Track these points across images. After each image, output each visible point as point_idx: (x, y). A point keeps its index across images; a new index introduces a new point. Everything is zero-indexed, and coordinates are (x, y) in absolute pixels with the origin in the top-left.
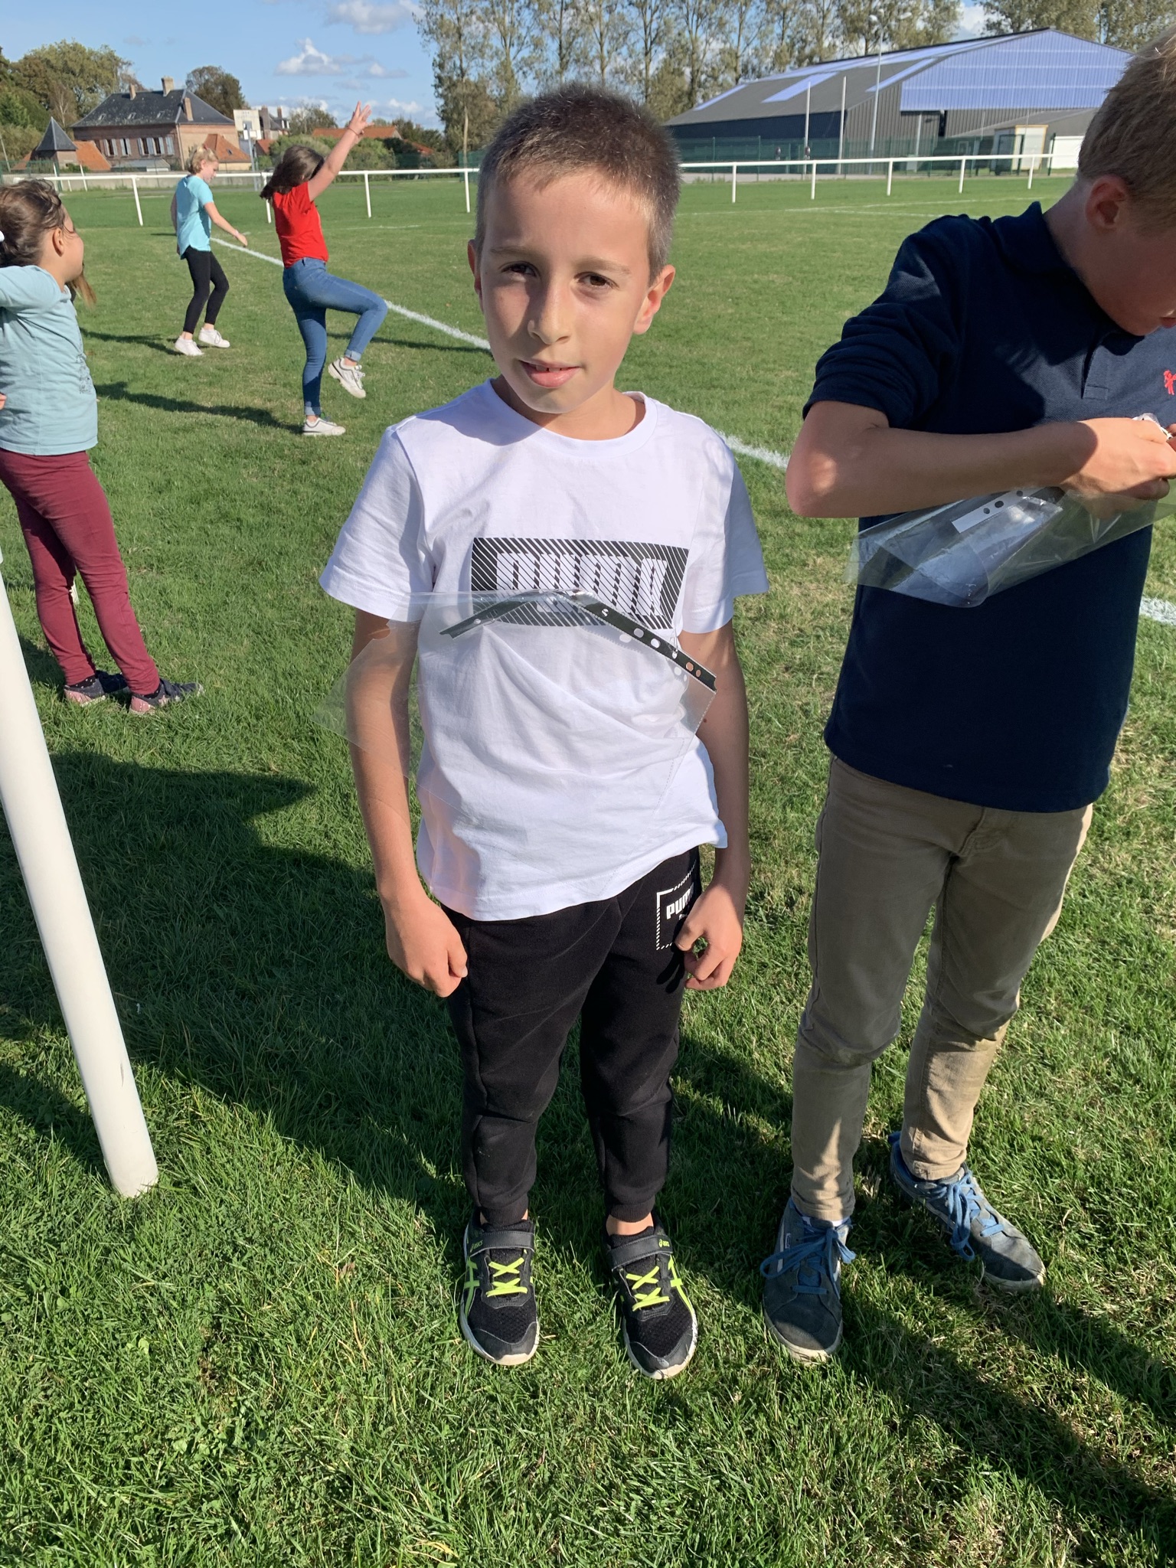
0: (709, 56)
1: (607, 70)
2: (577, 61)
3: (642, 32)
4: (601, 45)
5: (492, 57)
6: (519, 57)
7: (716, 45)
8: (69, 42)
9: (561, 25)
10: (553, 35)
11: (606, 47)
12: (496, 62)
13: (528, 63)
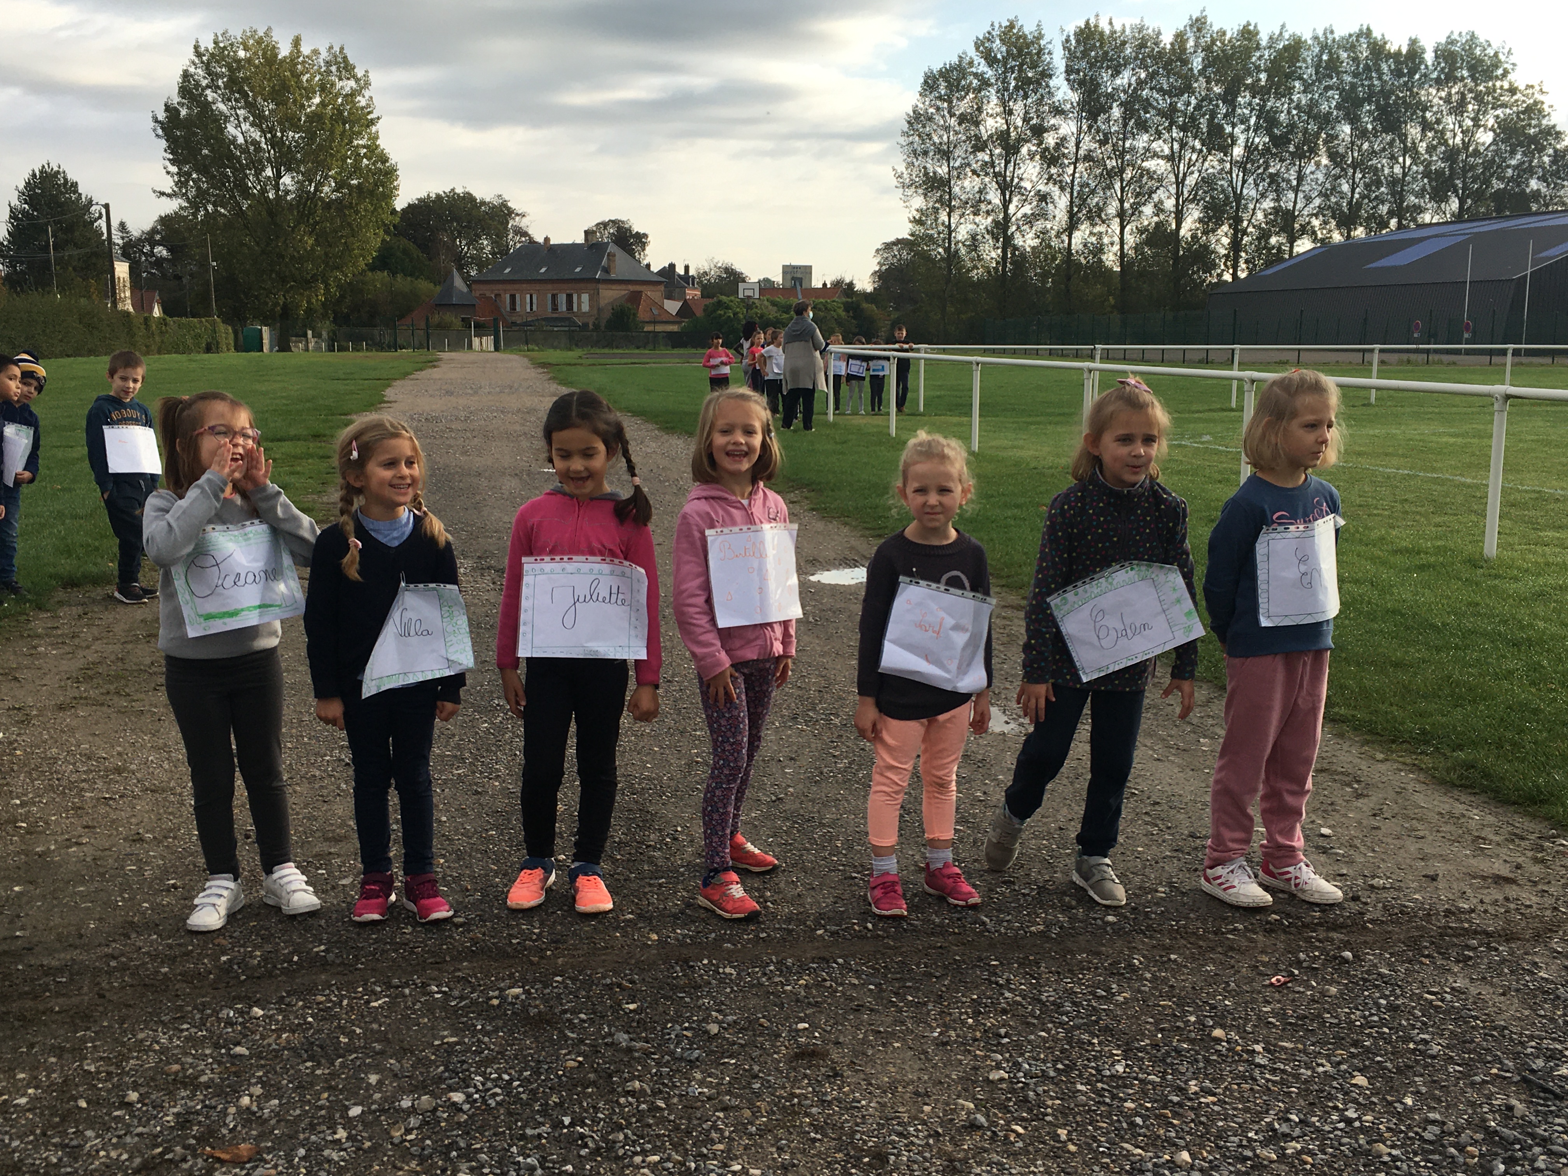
0: (1260, 215)
1: (1127, 229)
2: (1090, 218)
3: (1173, 190)
4: (1122, 201)
5: (988, 213)
6: (1019, 215)
7: (1268, 204)
8: (459, 190)
9: (1073, 181)
10: (1062, 189)
11: (1127, 205)
12: (990, 219)
13: (1030, 220)
